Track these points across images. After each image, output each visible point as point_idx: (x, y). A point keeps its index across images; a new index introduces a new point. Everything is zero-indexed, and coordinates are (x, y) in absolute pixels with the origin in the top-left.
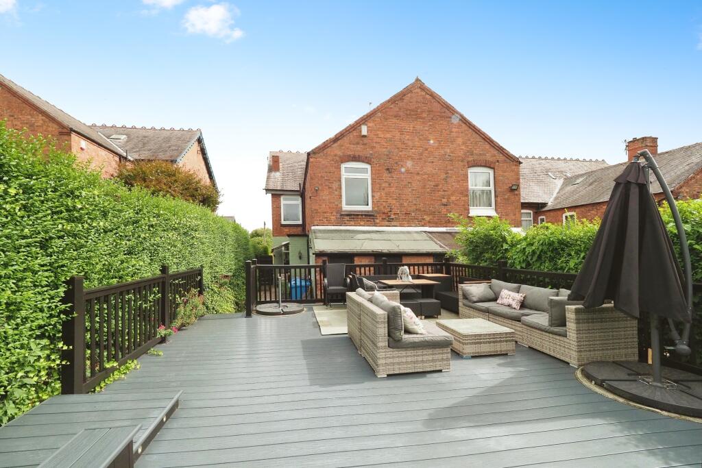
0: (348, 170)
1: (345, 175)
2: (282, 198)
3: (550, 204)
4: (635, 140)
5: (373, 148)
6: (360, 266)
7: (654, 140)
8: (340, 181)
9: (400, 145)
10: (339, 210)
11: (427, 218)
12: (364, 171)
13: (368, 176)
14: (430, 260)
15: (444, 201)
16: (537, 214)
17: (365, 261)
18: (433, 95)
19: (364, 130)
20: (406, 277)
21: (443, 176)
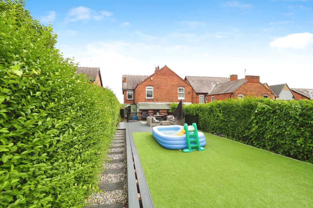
0: (147, 88)
1: (147, 90)
2: (127, 92)
3: (209, 93)
4: (232, 75)
5: (154, 83)
6: (150, 112)
7: (237, 76)
8: (145, 91)
9: (161, 82)
10: (145, 98)
11: (167, 100)
12: (152, 89)
13: (152, 90)
14: (166, 111)
15: (172, 96)
16: (205, 96)
17: (151, 111)
18: (169, 69)
19: (152, 79)
20: (158, 115)
21: (171, 90)
